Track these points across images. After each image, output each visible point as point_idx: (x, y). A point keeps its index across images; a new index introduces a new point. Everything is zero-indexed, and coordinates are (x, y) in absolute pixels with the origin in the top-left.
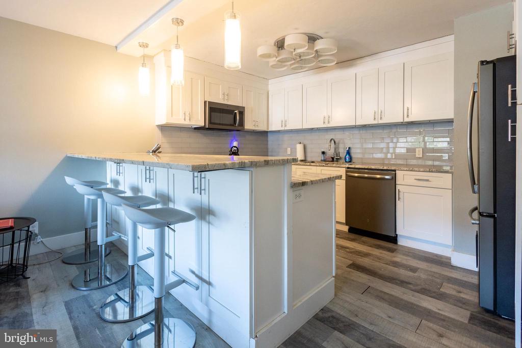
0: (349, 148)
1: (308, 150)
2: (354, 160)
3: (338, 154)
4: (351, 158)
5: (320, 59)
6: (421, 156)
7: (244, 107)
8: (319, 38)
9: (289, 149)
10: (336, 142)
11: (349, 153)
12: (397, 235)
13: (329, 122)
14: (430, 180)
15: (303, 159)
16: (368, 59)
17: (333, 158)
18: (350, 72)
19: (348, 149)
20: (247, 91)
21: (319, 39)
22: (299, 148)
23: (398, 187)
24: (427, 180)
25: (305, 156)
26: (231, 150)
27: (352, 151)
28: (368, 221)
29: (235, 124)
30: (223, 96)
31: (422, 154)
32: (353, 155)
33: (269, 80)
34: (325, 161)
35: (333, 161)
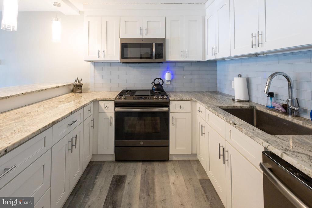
3: (295, 102)
25: (249, 95)
26: (154, 83)
29: (152, 56)
34: (272, 108)
35: (286, 113)
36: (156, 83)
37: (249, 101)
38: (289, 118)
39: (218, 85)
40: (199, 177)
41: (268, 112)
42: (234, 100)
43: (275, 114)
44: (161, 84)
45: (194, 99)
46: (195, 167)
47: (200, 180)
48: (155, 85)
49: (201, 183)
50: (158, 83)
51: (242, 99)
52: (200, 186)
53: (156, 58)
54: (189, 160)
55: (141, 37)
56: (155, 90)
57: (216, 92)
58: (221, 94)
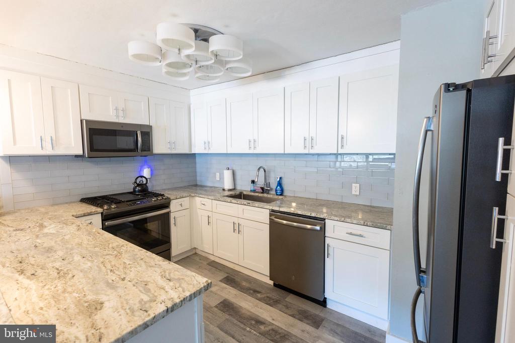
0: (281, 178)
1: (238, 177)
2: (286, 193)
3: (268, 185)
4: (282, 190)
5: (228, 66)
6: (358, 193)
7: (151, 126)
8: (215, 32)
9: (218, 175)
10: (266, 170)
11: (280, 184)
12: (325, 299)
13: (255, 147)
14: (364, 236)
15: (231, 187)
16: (298, 69)
17: (262, 189)
18: (277, 85)
19: (278, 179)
20: (156, 104)
21: (215, 34)
22: (227, 175)
23: (328, 241)
24: (361, 236)
25: (235, 184)
26: (136, 182)
27: (284, 182)
28: (293, 279)
29: (137, 149)
30: (115, 111)
31: (358, 191)
32: (285, 187)
33: (191, 91)
34: (254, 191)
35: (263, 193)
36: (138, 182)
37: (234, 189)
38: (265, 195)
39: (198, 178)
40: (205, 263)
41: (252, 194)
42: (224, 190)
43: (257, 194)
44: (145, 182)
45: (193, 195)
46: (197, 259)
47: (207, 264)
48: (138, 185)
49: (209, 265)
50: (141, 182)
51: (231, 188)
52: (210, 267)
53: (142, 150)
54: (188, 257)
55: (117, 121)
56: (139, 191)
57: (196, 185)
58: (202, 186)
